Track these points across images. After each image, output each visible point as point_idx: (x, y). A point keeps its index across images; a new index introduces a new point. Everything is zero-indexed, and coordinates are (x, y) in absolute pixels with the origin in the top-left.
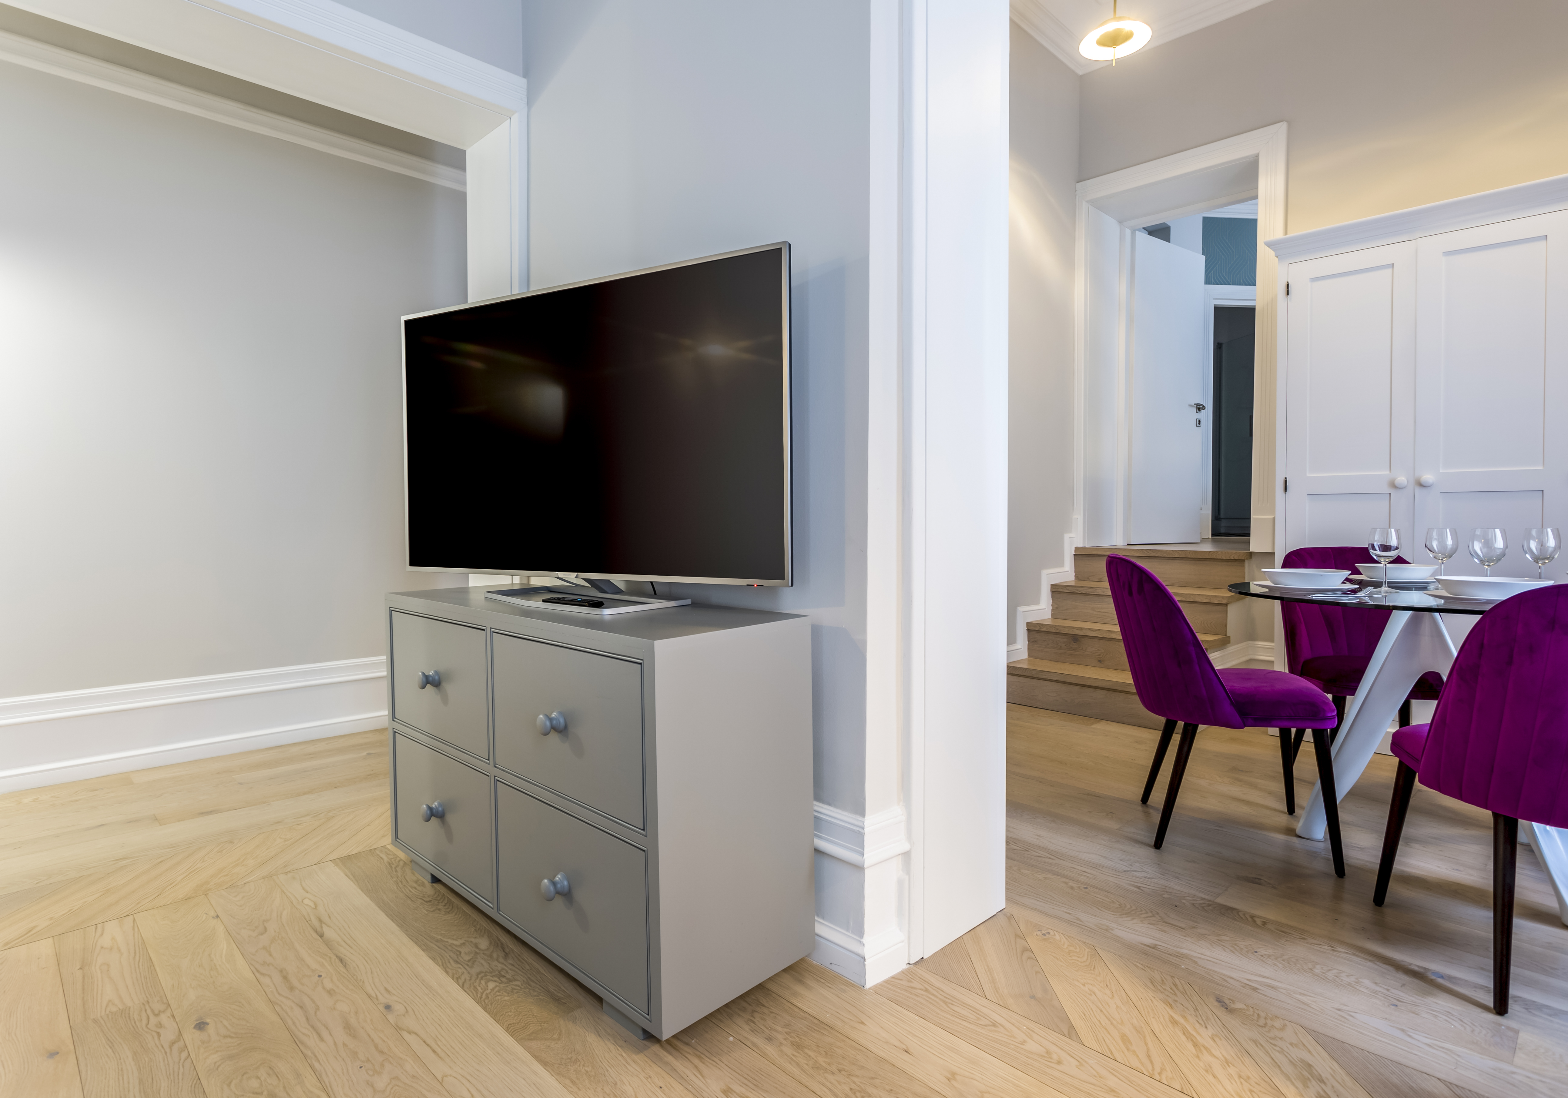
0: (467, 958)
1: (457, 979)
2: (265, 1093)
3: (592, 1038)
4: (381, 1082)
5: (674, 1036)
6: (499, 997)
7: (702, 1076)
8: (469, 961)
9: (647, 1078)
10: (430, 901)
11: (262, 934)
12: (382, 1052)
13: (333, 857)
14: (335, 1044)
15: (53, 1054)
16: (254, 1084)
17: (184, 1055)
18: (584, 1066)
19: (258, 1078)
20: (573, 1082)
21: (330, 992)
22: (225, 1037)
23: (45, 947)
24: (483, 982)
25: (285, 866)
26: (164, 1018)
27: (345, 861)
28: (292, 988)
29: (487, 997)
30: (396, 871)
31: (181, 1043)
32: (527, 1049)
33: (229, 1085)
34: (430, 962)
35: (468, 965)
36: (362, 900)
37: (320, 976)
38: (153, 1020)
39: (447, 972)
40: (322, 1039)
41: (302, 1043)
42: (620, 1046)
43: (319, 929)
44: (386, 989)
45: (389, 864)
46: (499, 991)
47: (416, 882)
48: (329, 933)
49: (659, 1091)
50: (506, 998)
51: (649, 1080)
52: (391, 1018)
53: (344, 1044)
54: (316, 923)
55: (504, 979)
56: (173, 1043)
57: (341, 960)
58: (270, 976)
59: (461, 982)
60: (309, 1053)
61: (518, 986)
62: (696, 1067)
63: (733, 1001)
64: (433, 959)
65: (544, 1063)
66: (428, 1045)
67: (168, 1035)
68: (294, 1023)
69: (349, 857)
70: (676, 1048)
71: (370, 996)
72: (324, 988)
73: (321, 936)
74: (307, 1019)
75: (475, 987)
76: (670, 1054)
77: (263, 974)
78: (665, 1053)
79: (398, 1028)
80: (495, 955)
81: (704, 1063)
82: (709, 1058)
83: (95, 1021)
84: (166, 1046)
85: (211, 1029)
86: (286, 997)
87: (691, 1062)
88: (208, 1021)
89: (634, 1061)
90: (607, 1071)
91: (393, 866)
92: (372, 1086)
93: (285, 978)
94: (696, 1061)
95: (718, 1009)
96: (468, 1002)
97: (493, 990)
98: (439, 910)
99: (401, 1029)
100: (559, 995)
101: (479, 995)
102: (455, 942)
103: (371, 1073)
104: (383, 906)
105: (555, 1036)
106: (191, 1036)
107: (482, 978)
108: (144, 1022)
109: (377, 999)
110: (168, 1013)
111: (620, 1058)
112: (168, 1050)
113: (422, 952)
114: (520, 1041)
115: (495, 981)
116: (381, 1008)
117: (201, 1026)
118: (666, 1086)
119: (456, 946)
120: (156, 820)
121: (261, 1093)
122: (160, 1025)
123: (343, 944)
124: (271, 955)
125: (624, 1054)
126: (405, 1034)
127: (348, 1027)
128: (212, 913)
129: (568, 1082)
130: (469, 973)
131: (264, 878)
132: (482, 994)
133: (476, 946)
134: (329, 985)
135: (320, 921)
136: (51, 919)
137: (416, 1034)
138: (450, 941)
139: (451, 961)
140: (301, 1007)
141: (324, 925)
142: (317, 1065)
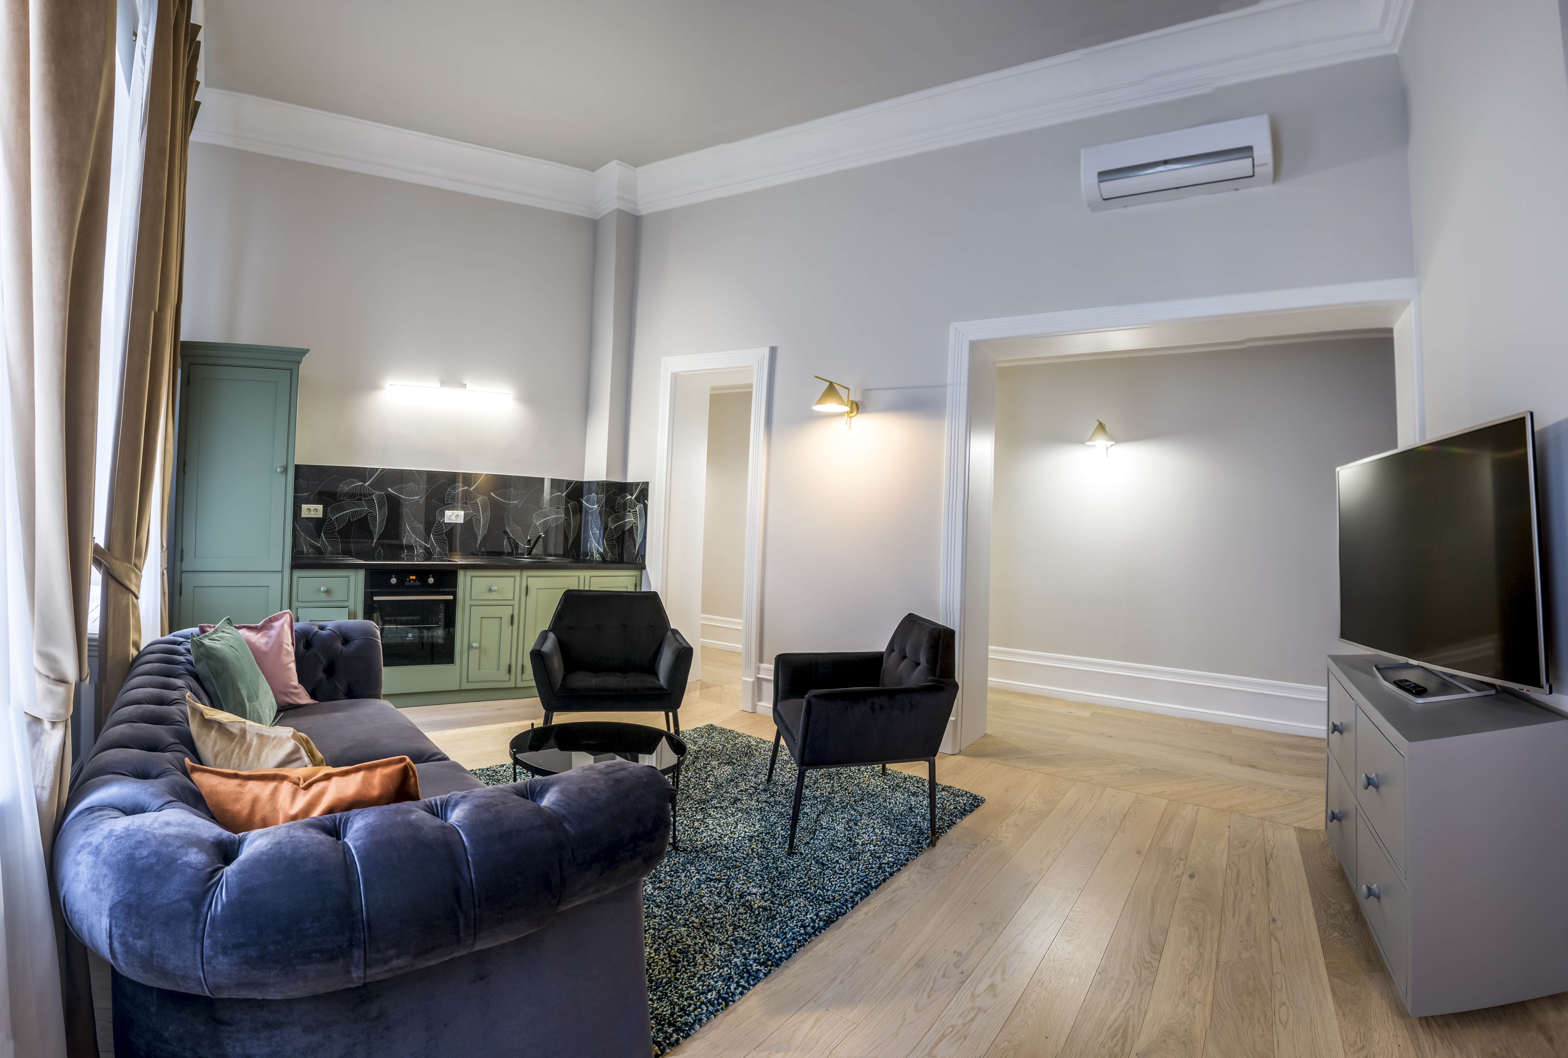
0: (1332, 912)
1: (1319, 921)
2: (1195, 925)
3: (1375, 995)
4: (1245, 955)
5: (1433, 1017)
6: (1335, 944)
7: (1435, 1052)
8: (1332, 914)
9: (1394, 1036)
10: (1333, 871)
11: (1242, 847)
12: (1255, 941)
13: (1296, 825)
14: (1238, 923)
15: (1139, 852)
16: (1194, 917)
17: (1178, 885)
18: (1358, 1008)
19: (1197, 916)
20: (1344, 1015)
21: (1252, 896)
22: (1197, 888)
23: (1163, 803)
24: (1332, 930)
25: (1272, 817)
26: (1182, 863)
27: (1301, 831)
28: (1237, 883)
29: (1329, 940)
30: (1324, 849)
31: (1180, 879)
32: (1330, 981)
33: (1185, 910)
34: (1311, 905)
35: (1330, 916)
36: (1297, 856)
37: (1253, 885)
38: (1177, 861)
39: (1316, 915)
40: (1233, 917)
41: (1224, 913)
42: (1390, 1008)
43: (1268, 860)
44: (1279, 910)
45: (1322, 843)
46: (1337, 940)
47: (1331, 857)
48: (1271, 865)
49: (1396, 1047)
50: (1339, 946)
51: (1395, 1038)
52: (1272, 927)
53: (1241, 926)
54: (1268, 856)
55: (1345, 934)
56: (1178, 877)
57: (1268, 882)
58: (1232, 871)
59: (1320, 924)
60: (1224, 919)
61: (1351, 942)
62: (1435, 1044)
63: (1493, 1008)
64: (1313, 904)
65: (1334, 995)
66: (1280, 952)
67: (1178, 872)
68: (1227, 901)
69: (1304, 830)
70: (1429, 1025)
71: (1269, 909)
72: (1251, 892)
73: (1267, 864)
74: (1234, 903)
75: (1326, 931)
76: (1422, 1028)
77: (1230, 868)
78: (1419, 1026)
79: (1271, 934)
80: (1349, 917)
81: (1442, 1044)
82: (1448, 1042)
83: (1159, 848)
84: (1174, 876)
85: (1195, 880)
86: (1232, 886)
87: (1433, 1039)
88: (1196, 876)
89: (1393, 1022)
90: (1371, 1019)
91: (1324, 846)
92: (1240, 954)
93: (1238, 876)
94: (1437, 1040)
95: (1478, 1010)
96: (1316, 938)
97: (1334, 937)
98: (1335, 877)
99: (1273, 935)
100: (1373, 958)
101: (1325, 937)
102: (1332, 900)
103: (1244, 947)
104: (1306, 865)
105: (1353, 983)
106: (1186, 878)
107: (1333, 928)
108: (1174, 860)
109: (1272, 913)
110: (1184, 862)
111: (1385, 1015)
112: (1174, 878)
113: (1310, 898)
114: (1330, 974)
115: (1339, 933)
116: (1271, 918)
117: (1192, 876)
118: (1404, 1046)
119: (1331, 902)
120: (1231, 760)
121: (1193, 924)
122: (1178, 865)
123: (1274, 874)
124: (1239, 860)
125: (1389, 1014)
126: (1273, 939)
127: (1249, 918)
128: (1228, 824)
129: (1341, 1012)
130: (1328, 921)
131: (1259, 818)
132: (1327, 937)
133: (1342, 907)
134: (1254, 892)
135: (1271, 856)
136: (1172, 791)
137: (1278, 942)
138: (1329, 898)
139: (1323, 910)
140: (1235, 895)
141: (1271, 860)
142: (1223, 927)
